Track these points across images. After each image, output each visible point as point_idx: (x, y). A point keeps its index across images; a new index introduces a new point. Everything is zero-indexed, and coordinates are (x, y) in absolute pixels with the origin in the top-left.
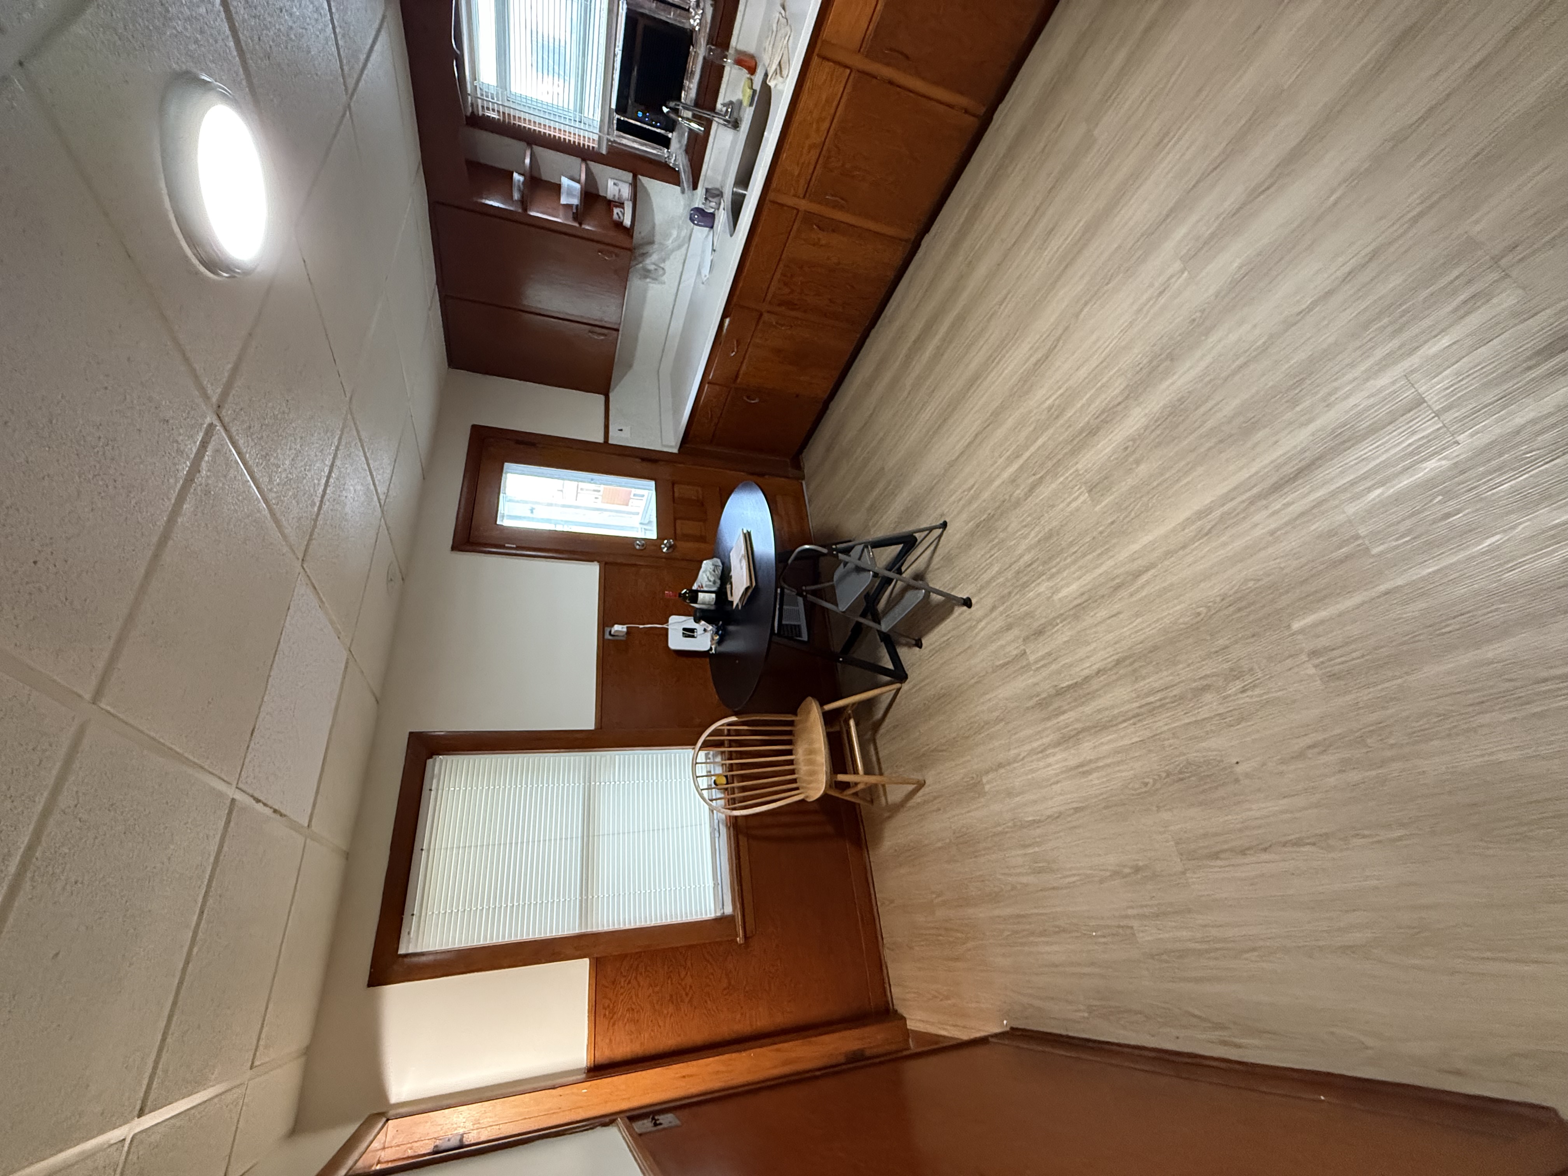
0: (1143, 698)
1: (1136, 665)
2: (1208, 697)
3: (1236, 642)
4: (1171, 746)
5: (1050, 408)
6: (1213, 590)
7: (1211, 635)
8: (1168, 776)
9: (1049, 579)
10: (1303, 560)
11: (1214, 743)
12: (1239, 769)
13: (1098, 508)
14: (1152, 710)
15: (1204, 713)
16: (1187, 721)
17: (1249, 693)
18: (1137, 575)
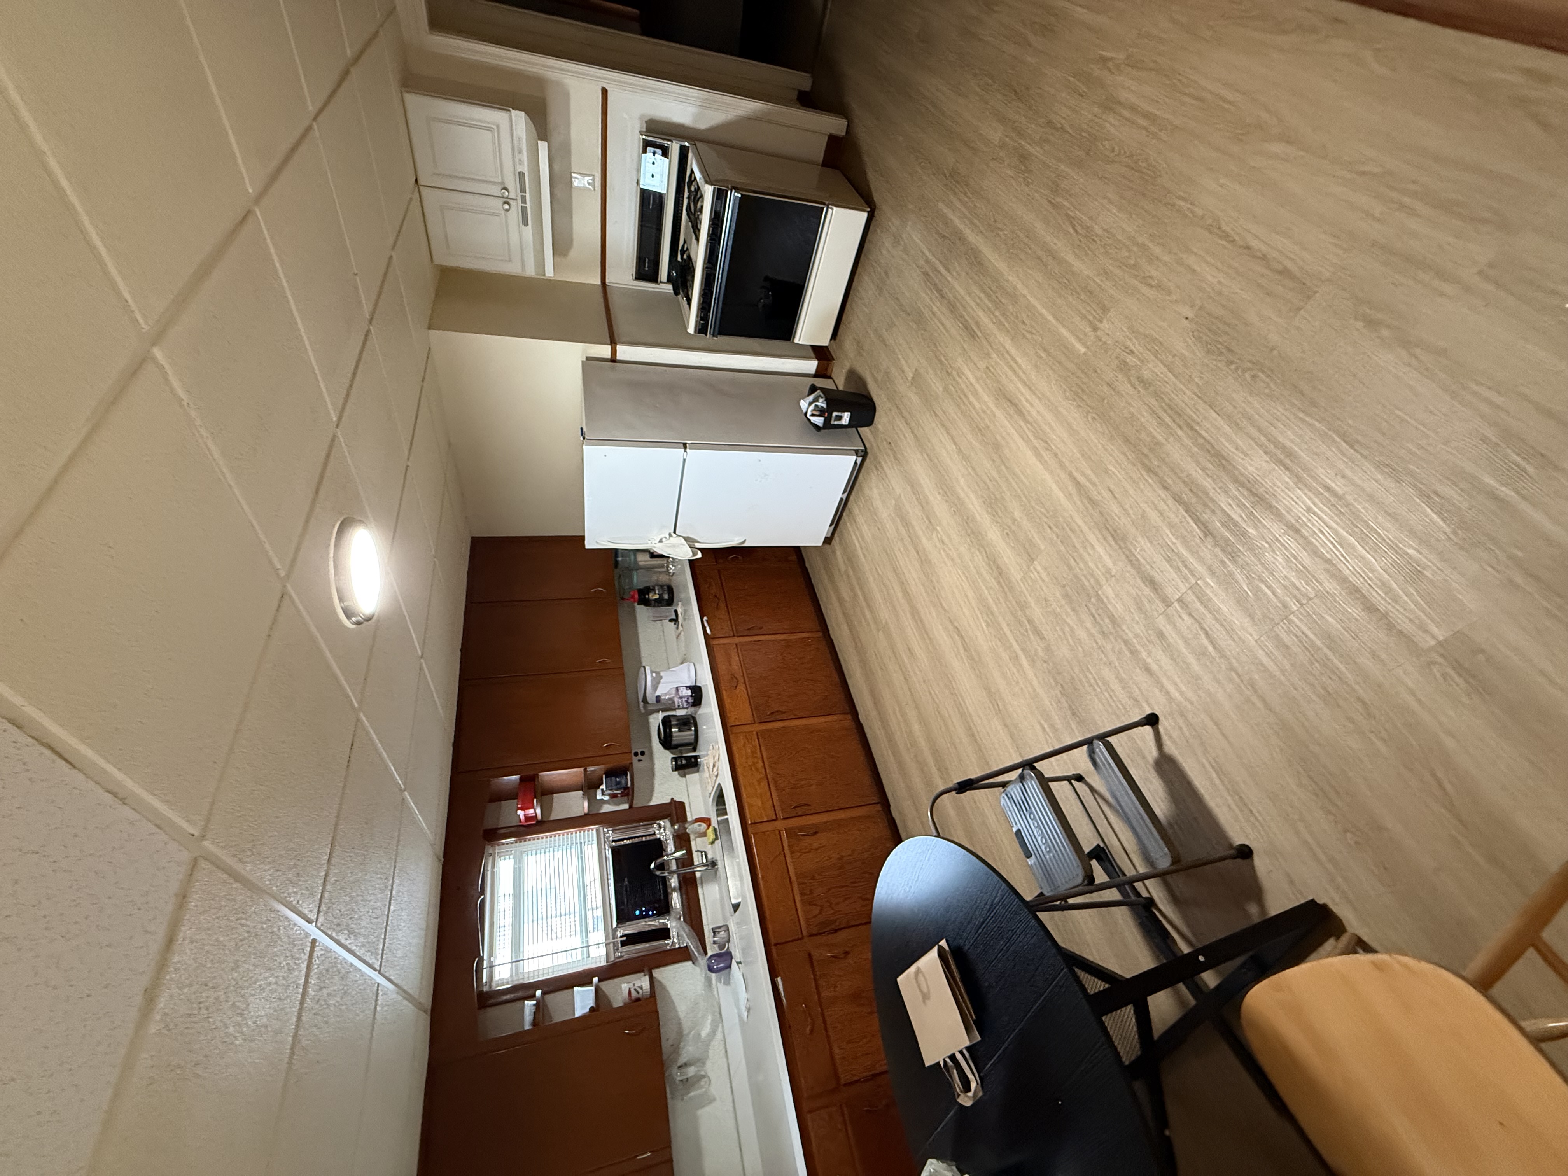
0: (1171, 429)
1: (1146, 451)
2: (1146, 374)
3: (1102, 380)
4: (1202, 378)
5: (988, 625)
6: (1074, 416)
7: (1104, 399)
8: (1232, 362)
9: (1101, 586)
10: (1050, 372)
11: (1180, 346)
12: (1191, 315)
13: (1043, 547)
14: (1175, 412)
15: (1160, 369)
16: (1174, 379)
17: (1132, 348)
18: (1078, 484)
